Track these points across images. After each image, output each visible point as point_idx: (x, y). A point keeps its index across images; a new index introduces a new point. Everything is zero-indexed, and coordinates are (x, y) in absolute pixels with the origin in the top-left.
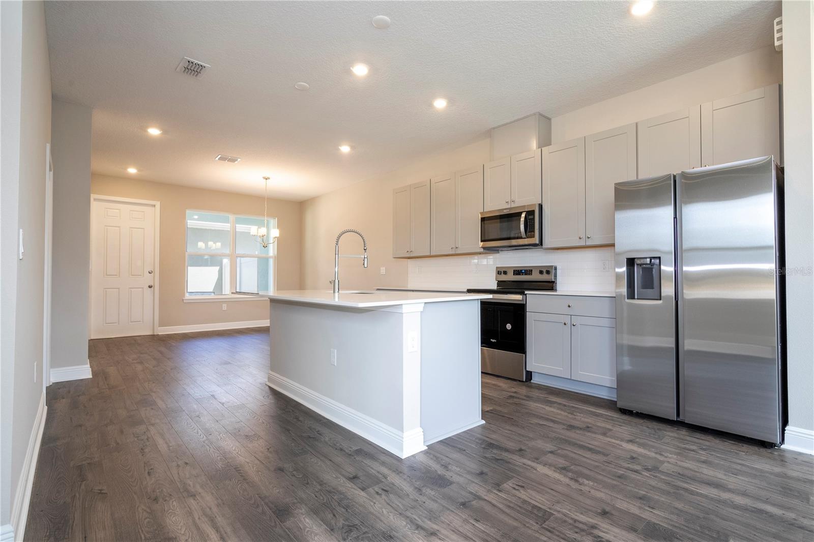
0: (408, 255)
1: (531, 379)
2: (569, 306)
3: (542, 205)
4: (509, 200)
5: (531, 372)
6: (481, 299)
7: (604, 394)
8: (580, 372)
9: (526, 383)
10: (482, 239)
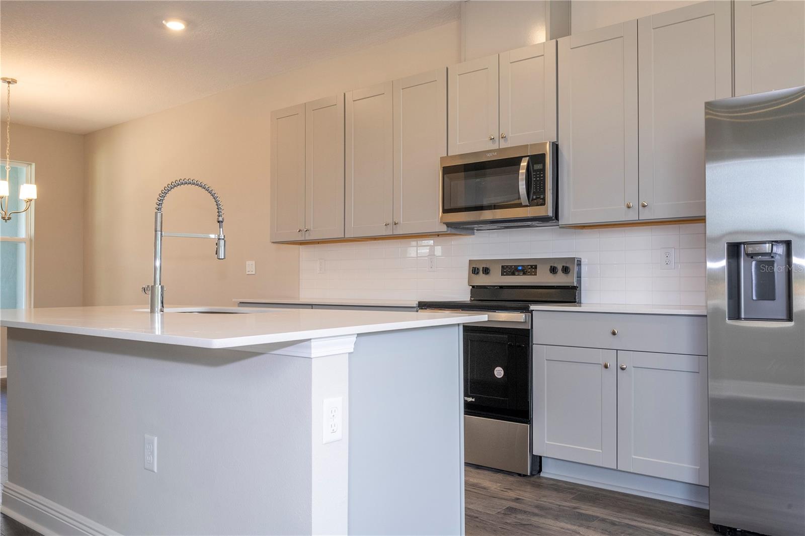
0: (300, 238)
1: (540, 470)
2: (614, 333)
3: (557, 146)
4: (495, 135)
5: (540, 457)
6: (463, 323)
7: (678, 497)
8: (634, 457)
9: (532, 479)
10: (445, 208)
